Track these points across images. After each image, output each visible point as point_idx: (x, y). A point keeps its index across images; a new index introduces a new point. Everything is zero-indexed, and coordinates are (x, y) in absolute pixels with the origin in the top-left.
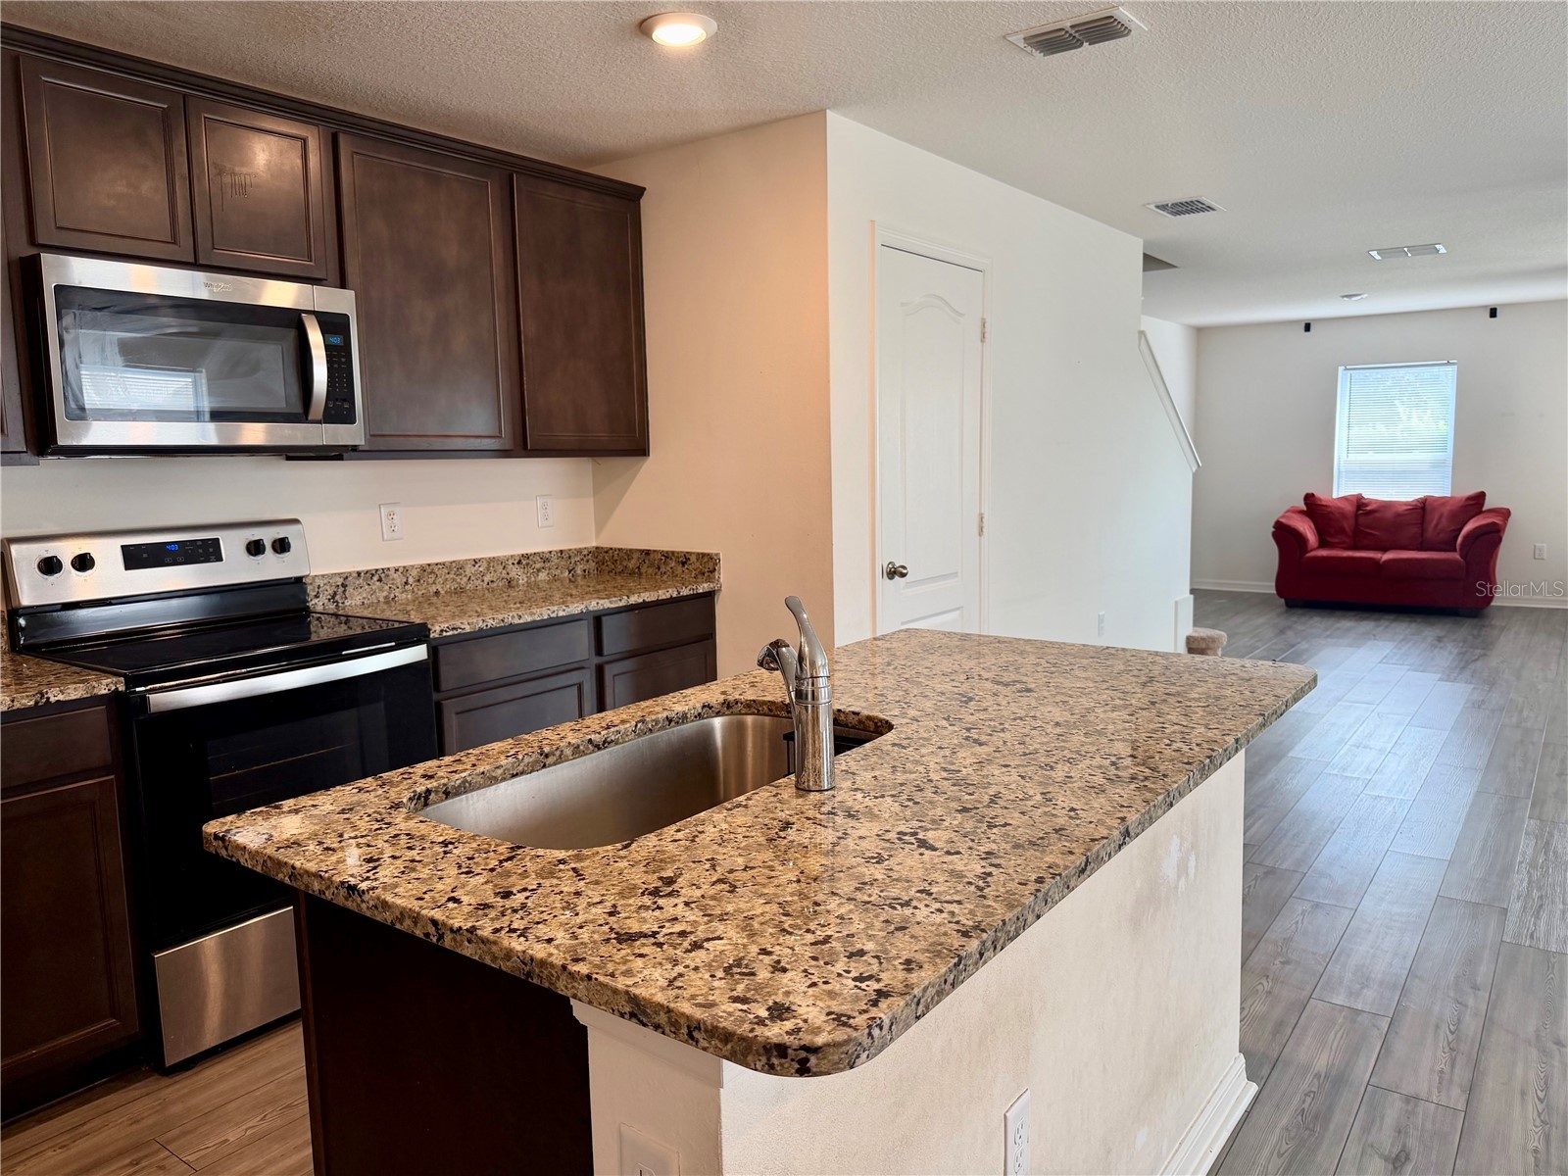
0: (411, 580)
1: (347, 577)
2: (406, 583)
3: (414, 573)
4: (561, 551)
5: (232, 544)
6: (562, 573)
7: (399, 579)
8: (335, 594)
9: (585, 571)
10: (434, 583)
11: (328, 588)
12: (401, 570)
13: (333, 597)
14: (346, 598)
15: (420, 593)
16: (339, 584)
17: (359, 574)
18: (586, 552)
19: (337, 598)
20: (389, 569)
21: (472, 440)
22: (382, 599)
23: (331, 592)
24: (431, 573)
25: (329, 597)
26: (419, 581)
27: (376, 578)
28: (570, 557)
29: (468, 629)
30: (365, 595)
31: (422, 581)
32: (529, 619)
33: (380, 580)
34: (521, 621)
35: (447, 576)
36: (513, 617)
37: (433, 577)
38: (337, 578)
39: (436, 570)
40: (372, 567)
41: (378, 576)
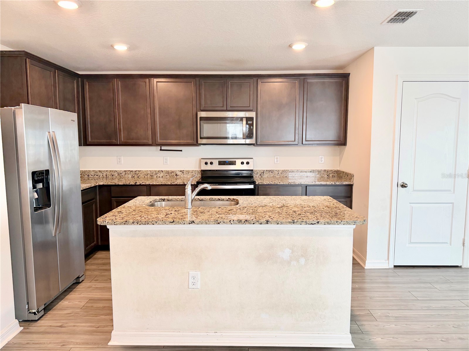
0: (279, 173)
1: (264, 171)
2: (278, 174)
3: (281, 171)
4: (325, 170)
5: (238, 162)
6: (325, 175)
7: (277, 173)
8: (261, 174)
9: (333, 176)
10: (286, 174)
11: (259, 173)
12: (277, 170)
14: (263, 175)
15: (282, 176)
17: (267, 170)
18: (334, 171)
19: (261, 175)
20: (274, 170)
21: (286, 142)
22: (272, 176)
27: (271, 172)
28: (328, 172)
29: (265, 183)
30: (268, 175)
31: (282, 174)
32: (282, 184)
33: (272, 172)
34: (280, 184)
35: (289, 173)
36: (278, 183)
37: (285, 173)
38: (262, 171)
39: (286, 171)
40: (270, 169)
41: (272, 171)
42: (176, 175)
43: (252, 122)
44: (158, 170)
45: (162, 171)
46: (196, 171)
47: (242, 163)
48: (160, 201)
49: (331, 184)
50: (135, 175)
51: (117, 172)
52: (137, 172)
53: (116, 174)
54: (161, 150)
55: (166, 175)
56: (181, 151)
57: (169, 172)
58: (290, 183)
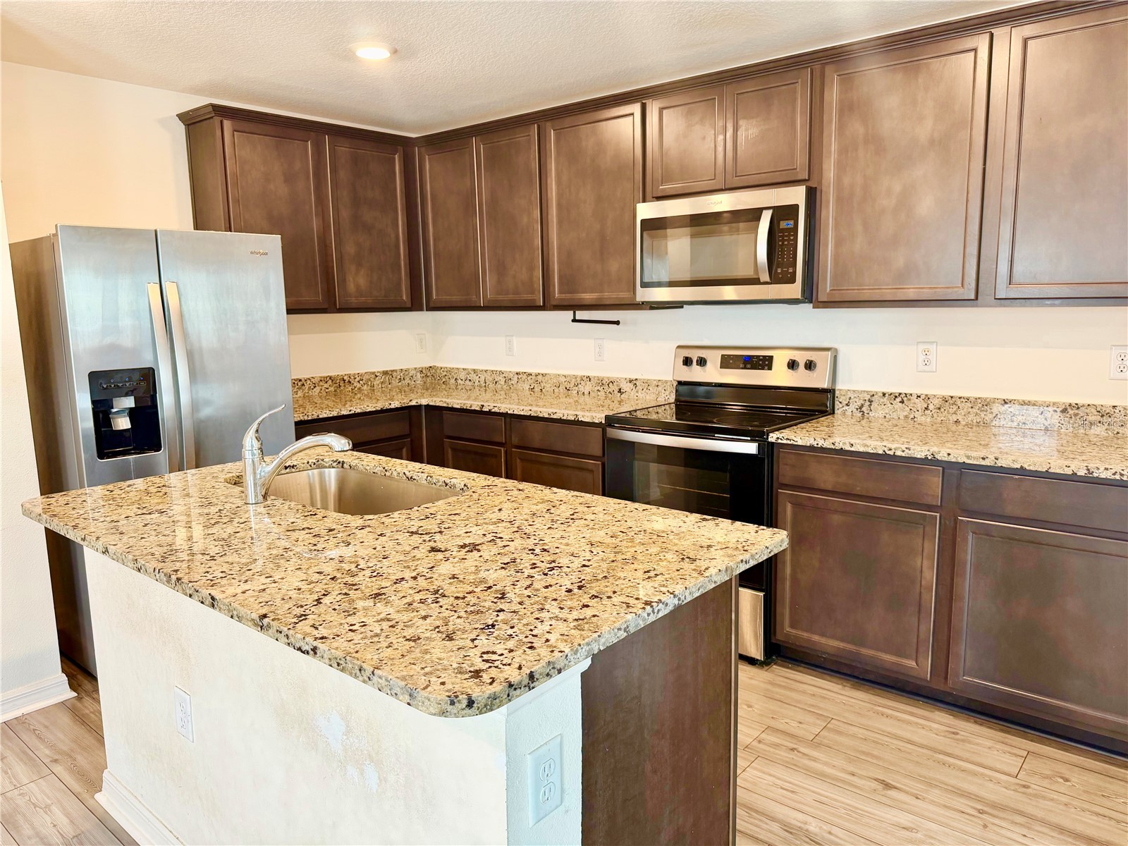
0: (931, 407)
1: (873, 395)
2: (927, 409)
3: (937, 402)
5: (780, 359)
7: (921, 404)
8: (862, 405)
10: (955, 413)
11: (857, 400)
12: (923, 397)
13: (860, 408)
14: (871, 410)
16: (867, 399)
17: (884, 394)
19: (864, 409)
20: (911, 395)
22: (902, 417)
23: (859, 404)
24: (953, 404)
25: (857, 407)
26: (939, 409)
27: (899, 399)
30: (887, 412)
31: (942, 410)
33: (902, 402)
35: (970, 410)
37: (955, 408)
38: (866, 395)
39: (959, 402)
40: (896, 390)
41: (902, 398)
42: (620, 391)
43: (792, 222)
44: (580, 373)
45: (588, 379)
46: (666, 382)
47: (792, 365)
48: (333, 467)
49: (1071, 473)
50: (536, 385)
51: (504, 375)
52: (540, 378)
53: (501, 378)
54: (574, 320)
55: (596, 388)
56: (617, 323)
57: (604, 382)
58: (890, 450)
